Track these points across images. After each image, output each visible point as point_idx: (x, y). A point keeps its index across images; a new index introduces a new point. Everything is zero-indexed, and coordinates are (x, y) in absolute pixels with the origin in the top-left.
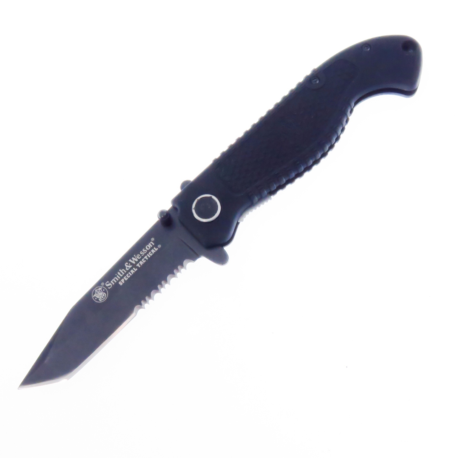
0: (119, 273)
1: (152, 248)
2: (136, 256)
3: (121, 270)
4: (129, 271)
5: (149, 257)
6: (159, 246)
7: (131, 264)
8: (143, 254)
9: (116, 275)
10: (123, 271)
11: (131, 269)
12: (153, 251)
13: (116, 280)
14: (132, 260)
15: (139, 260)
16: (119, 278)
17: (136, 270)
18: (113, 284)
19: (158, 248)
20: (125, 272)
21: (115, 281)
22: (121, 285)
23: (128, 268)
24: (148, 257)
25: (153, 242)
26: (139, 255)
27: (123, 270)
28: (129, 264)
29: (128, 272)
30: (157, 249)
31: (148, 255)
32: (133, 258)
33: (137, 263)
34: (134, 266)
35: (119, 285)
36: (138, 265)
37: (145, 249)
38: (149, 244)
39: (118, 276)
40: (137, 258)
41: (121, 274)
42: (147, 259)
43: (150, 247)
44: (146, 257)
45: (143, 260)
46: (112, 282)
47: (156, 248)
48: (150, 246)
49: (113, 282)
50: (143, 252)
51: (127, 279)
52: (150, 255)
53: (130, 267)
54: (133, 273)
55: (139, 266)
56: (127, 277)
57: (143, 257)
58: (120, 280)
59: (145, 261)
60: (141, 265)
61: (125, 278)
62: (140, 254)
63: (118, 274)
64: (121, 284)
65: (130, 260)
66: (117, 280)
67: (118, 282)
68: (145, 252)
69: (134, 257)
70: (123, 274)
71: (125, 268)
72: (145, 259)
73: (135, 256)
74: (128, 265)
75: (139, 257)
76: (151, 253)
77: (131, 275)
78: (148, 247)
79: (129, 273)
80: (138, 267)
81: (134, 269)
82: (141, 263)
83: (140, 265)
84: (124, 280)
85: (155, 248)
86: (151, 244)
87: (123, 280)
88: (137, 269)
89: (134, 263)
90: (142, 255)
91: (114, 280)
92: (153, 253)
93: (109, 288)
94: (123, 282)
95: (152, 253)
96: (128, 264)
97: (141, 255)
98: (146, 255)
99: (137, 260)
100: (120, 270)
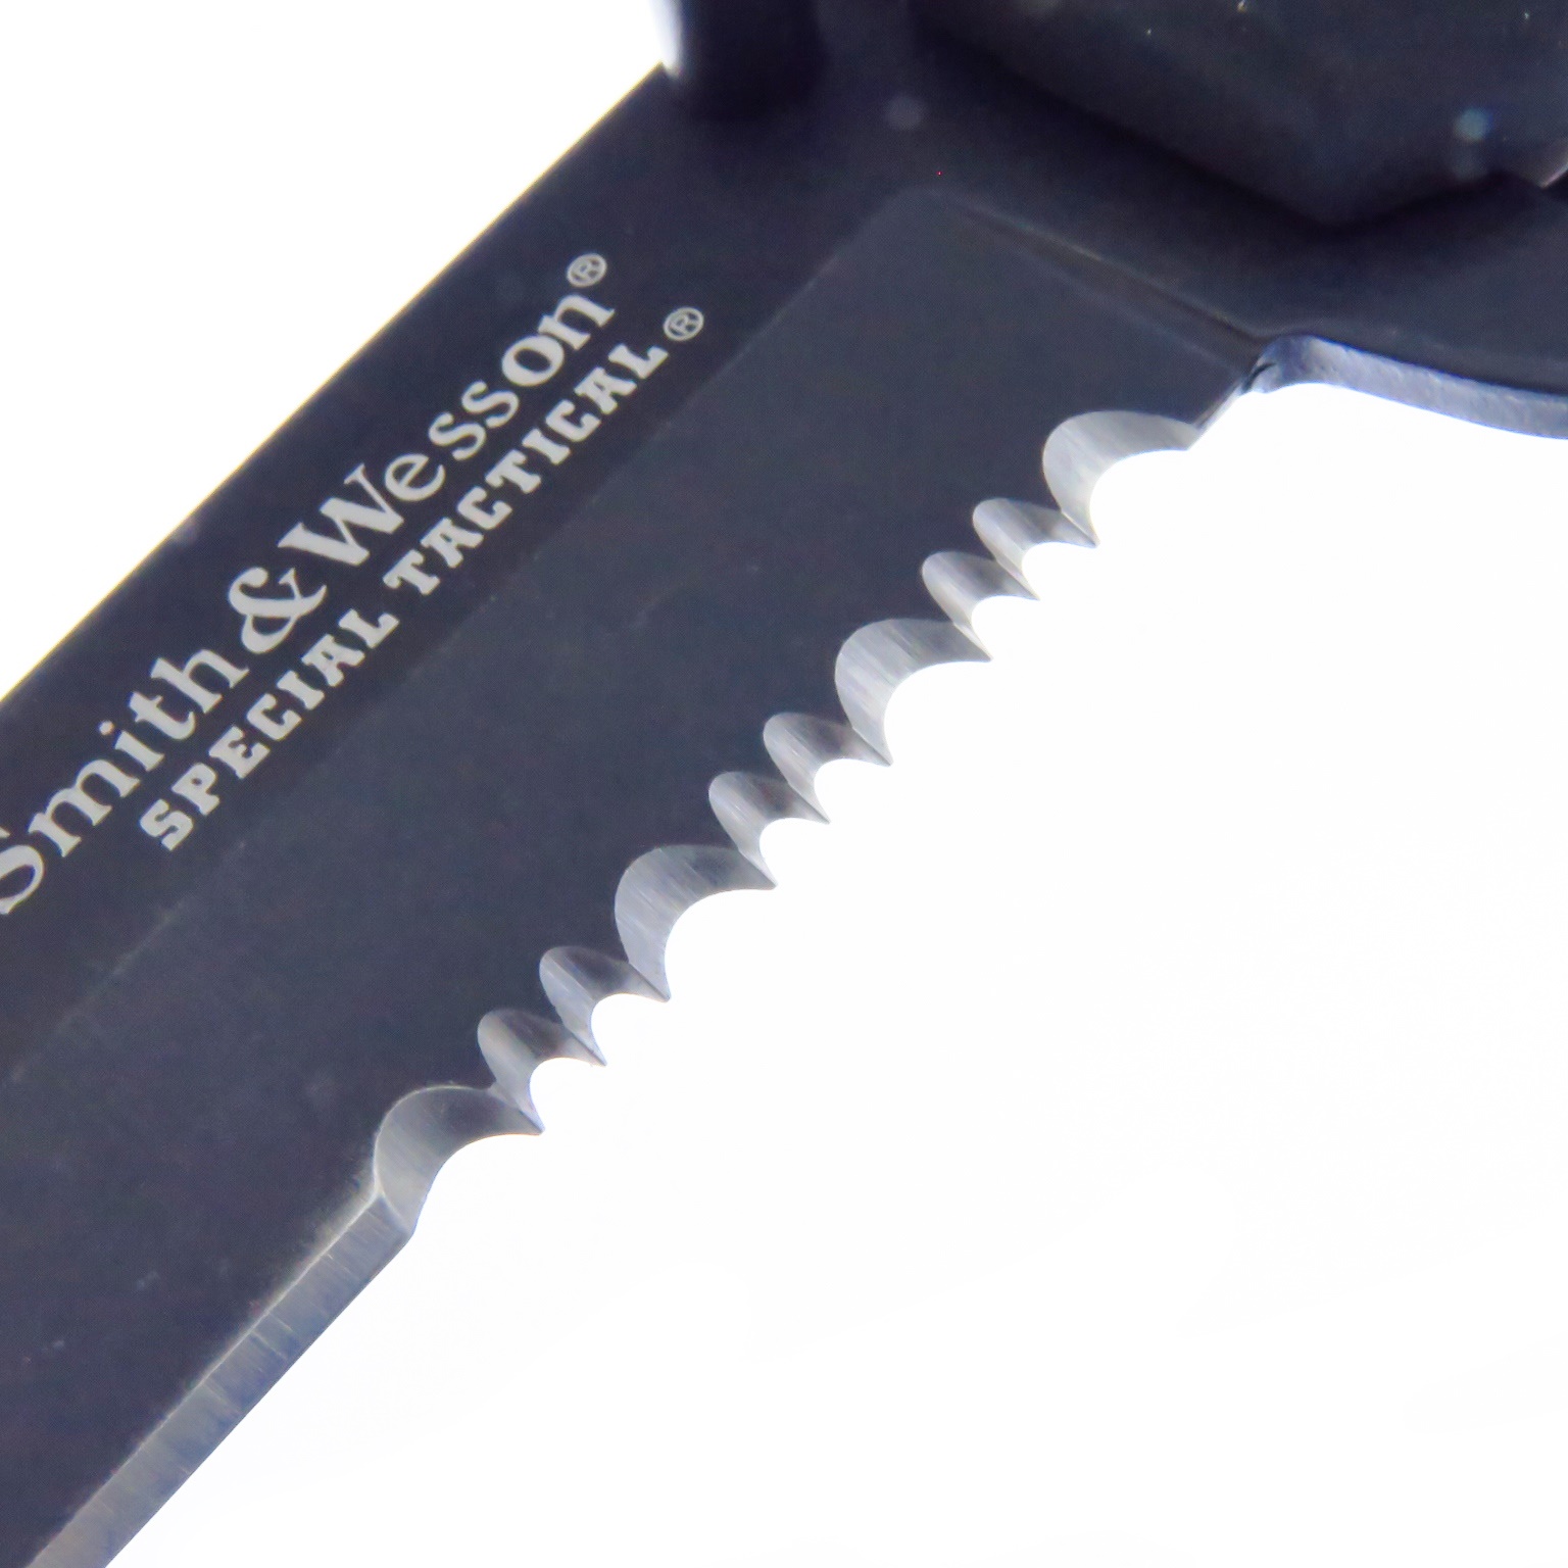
0: (145, 708)
1: (578, 364)
2: (377, 474)
3: (179, 662)
4: (289, 656)
5: (557, 454)
6: (683, 323)
7: (314, 570)
8: (467, 441)
9: (106, 729)
10: (207, 678)
11: (315, 627)
12: (601, 388)
13: (98, 789)
14: (327, 529)
15: (418, 518)
16: (149, 758)
17: (378, 630)
18: (66, 842)
19: (664, 343)
20: (234, 674)
21: (96, 812)
22: (170, 843)
23: (265, 625)
24: (535, 462)
25: (594, 294)
26: (419, 461)
27: (207, 657)
28: (289, 578)
29: (263, 673)
30: (657, 356)
31: (534, 440)
32: (336, 509)
34: (351, 589)
36: (407, 571)
37: (498, 382)
38: (550, 323)
39: (127, 743)
40: (397, 504)
41: (177, 704)
42: (529, 482)
43: (556, 356)
44: (509, 469)
46: (43, 823)
47: (640, 351)
48: (553, 339)
49: (69, 818)
50: (462, 417)
51: (260, 752)
53: (300, 606)
54: (334, 678)
55: (427, 584)
56: (253, 736)
57: (466, 475)
58: (156, 786)
59: (502, 510)
60: (453, 559)
61: (227, 749)
62: (427, 447)
63: (126, 721)
64: (167, 827)
65: (299, 538)
66: (125, 784)
67: (127, 810)
68: (500, 409)
69: (356, 495)
70: (207, 700)
71: (224, 632)
72: (509, 491)
73: (358, 475)
74: (271, 591)
75: (421, 480)
76: (574, 419)
77: (312, 698)
78: (533, 361)
79: (290, 682)
80: (405, 600)
81: (351, 621)
82: (447, 540)
83: (432, 563)
84: (208, 776)
85: (621, 355)
86: (575, 320)
87: (197, 786)
88: (389, 622)
89: (353, 554)
90: (460, 455)
91: (75, 796)
92: (608, 406)
94: (207, 804)
95: (585, 406)
96: (274, 575)
97: (440, 455)
98: (502, 442)
99: (387, 521)
100: (162, 669)
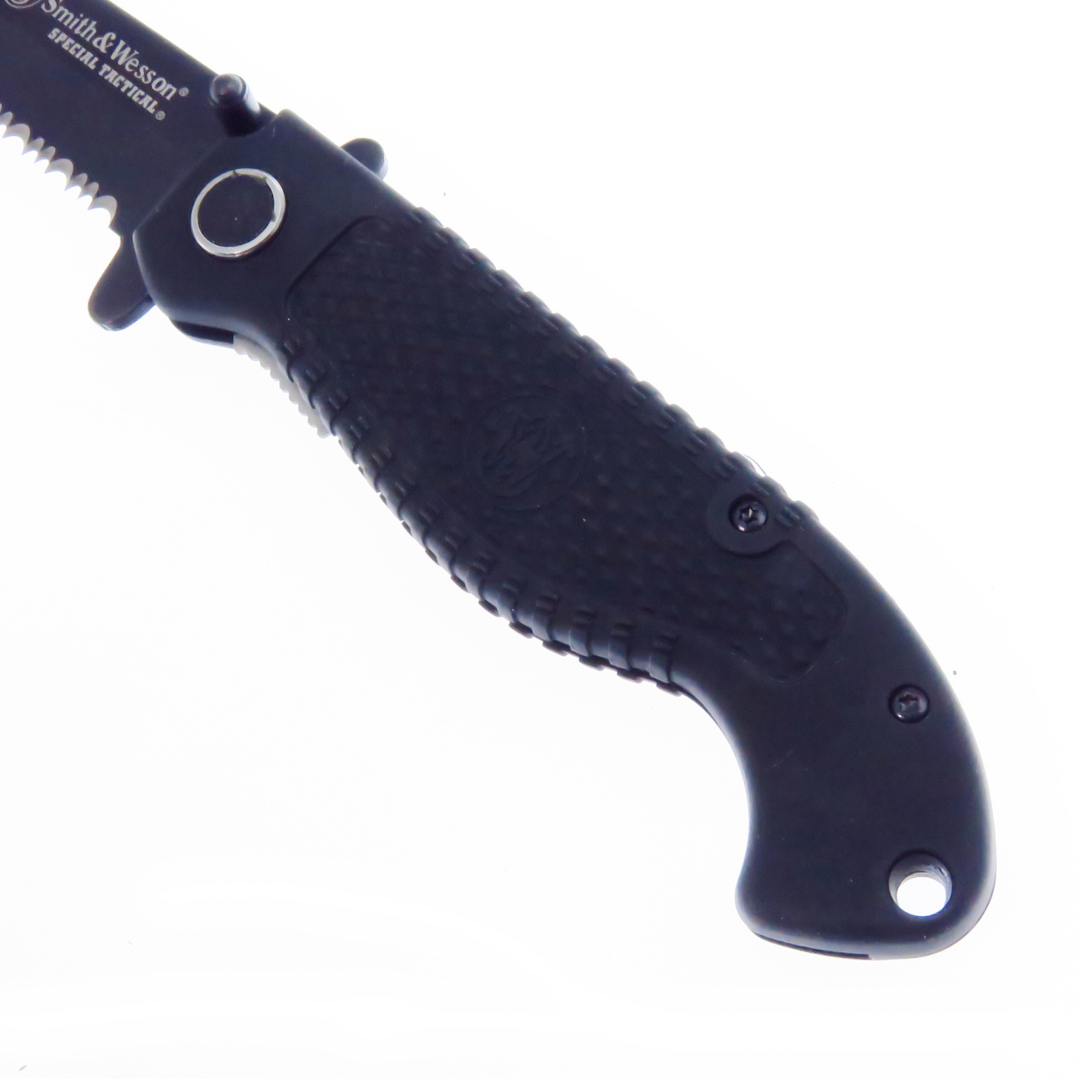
0: (85, 22)
1: (155, 95)
2: (136, 57)
3: (95, 26)
4: (90, 48)
5: (129, 94)
6: (161, 115)
7: (111, 50)
8: (139, 74)
9: (82, 16)
10: (90, 32)
11: (96, 52)
12: (146, 101)
13: (67, 18)
14: (124, 48)
15: (120, 69)
16: (71, 26)
17: (92, 66)
18: (55, 15)
19: (156, 112)
20: (88, 38)
21: (61, 19)
22: (50, 36)
23: (99, 43)
24: (129, 90)
25: (177, 95)
26: (135, 65)
27: (94, 31)
28: (111, 44)
29: (88, 45)
30: (152, 111)
31: (136, 88)
32: (128, 50)
33: (114, 64)
34: (104, 58)
35: (50, 31)
36: (106, 68)
37: (154, 78)
38: (170, 86)
39: (77, 21)
40: (126, 62)
41: (83, 29)
43: (158, 89)
44: (128, 84)
45: (122, 78)
46: (61, 8)
47: (156, 107)
48: (165, 88)
49: (61, 14)
50: (146, 73)
51: (67, 48)
52: (135, 94)
53: (103, 48)
54: (82, 59)
55: (100, 73)
56: (71, 46)
57: (129, 76)
58: (64, 29)
59: (117, 85)
60: (106, 78)
61: (70, 41)
62: (140, 66)
63: (81, 19)
64: (54, 34)
65: (122, 43)
66: (66, 23)
67: (59, 25)
68: (146, 78)
69: (130, 53)
70: (83, 35)
71: (100, 33)
72: (122, 84)
73: (136, 53)
74: (109, 41)
75: (131, 67)
77: (78, 56)
78: (159, 84)
79: (83, 50)
80: (99, 69)
81: (96, 59)
82: (112, 75)
83: (107, 73)
84: (63, 40)
85: (155, 103)
86: (169, 91)
87: (63, 36)
89: (113, 57)
90: (136, 74)
91: (66, 13)
92: (140, 103)
93: (43, 7)
94: (57, 41)
95: (141, 97)
96: (113, 41)
97: (137, 69)
98: (137, 82)
99: (120, 62)
100: (94, 23)
